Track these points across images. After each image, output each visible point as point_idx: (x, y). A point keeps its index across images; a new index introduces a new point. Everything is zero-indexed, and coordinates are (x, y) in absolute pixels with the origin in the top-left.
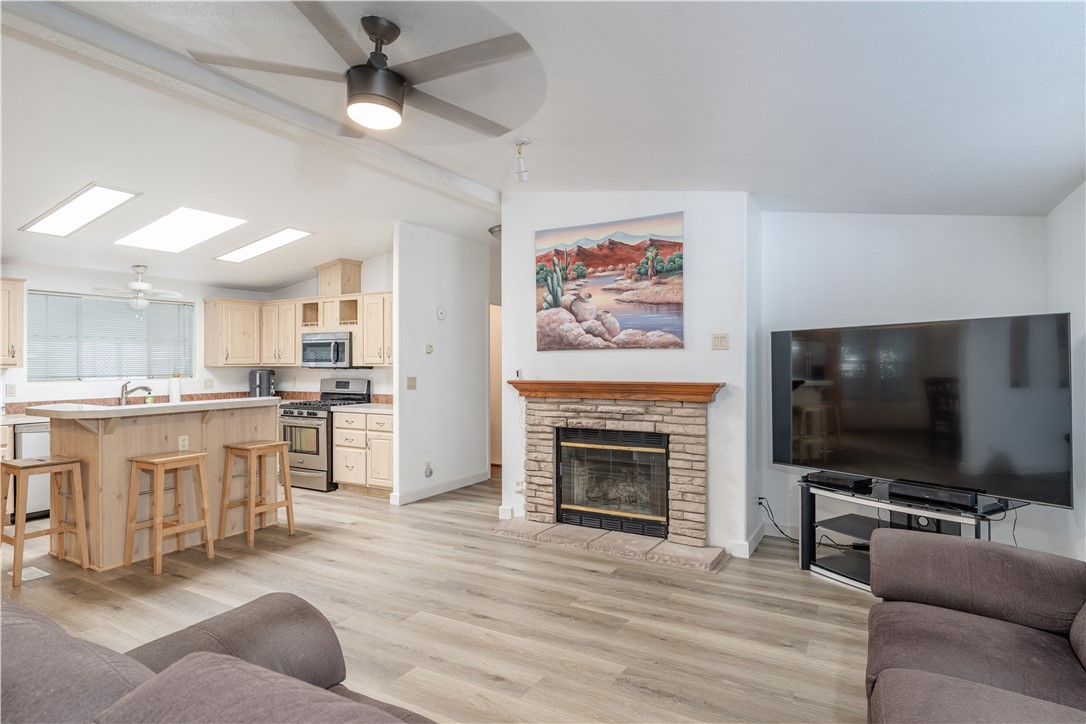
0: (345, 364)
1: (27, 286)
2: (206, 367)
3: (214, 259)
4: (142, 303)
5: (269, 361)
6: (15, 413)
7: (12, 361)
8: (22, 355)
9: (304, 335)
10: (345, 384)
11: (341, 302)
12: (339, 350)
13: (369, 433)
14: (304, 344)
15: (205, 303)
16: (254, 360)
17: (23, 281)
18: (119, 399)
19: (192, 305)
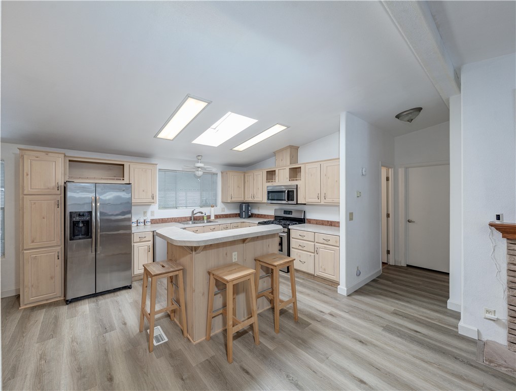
0: (294, 202)
1: (159, 167)
2: (222, 202)
3: (231, 149)
4: (200, 173)
5: (248, 199)
6: (154, 223)
7: (152, 201)
8: (156, 198)
9: (267, 187)
10: (290, 212)
11: (290, 169)
12: (291, 195)
13: (316, 244)
14: (268, 192)
15: (222, 173)
16: (241, 199)
17: (157, 164)
18: (191, 217)
19: (216, 174)
